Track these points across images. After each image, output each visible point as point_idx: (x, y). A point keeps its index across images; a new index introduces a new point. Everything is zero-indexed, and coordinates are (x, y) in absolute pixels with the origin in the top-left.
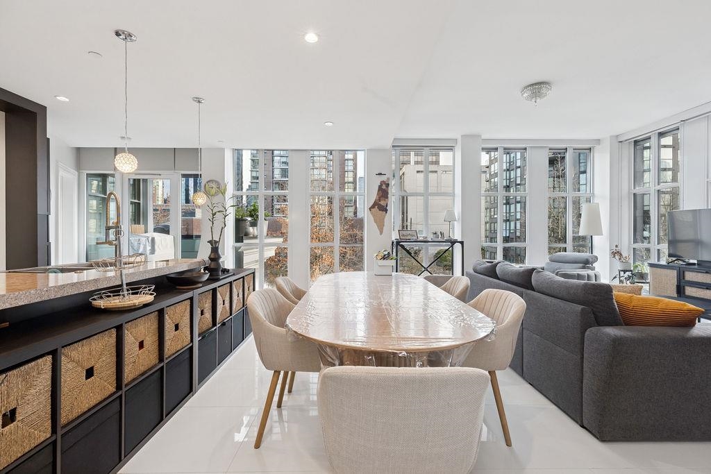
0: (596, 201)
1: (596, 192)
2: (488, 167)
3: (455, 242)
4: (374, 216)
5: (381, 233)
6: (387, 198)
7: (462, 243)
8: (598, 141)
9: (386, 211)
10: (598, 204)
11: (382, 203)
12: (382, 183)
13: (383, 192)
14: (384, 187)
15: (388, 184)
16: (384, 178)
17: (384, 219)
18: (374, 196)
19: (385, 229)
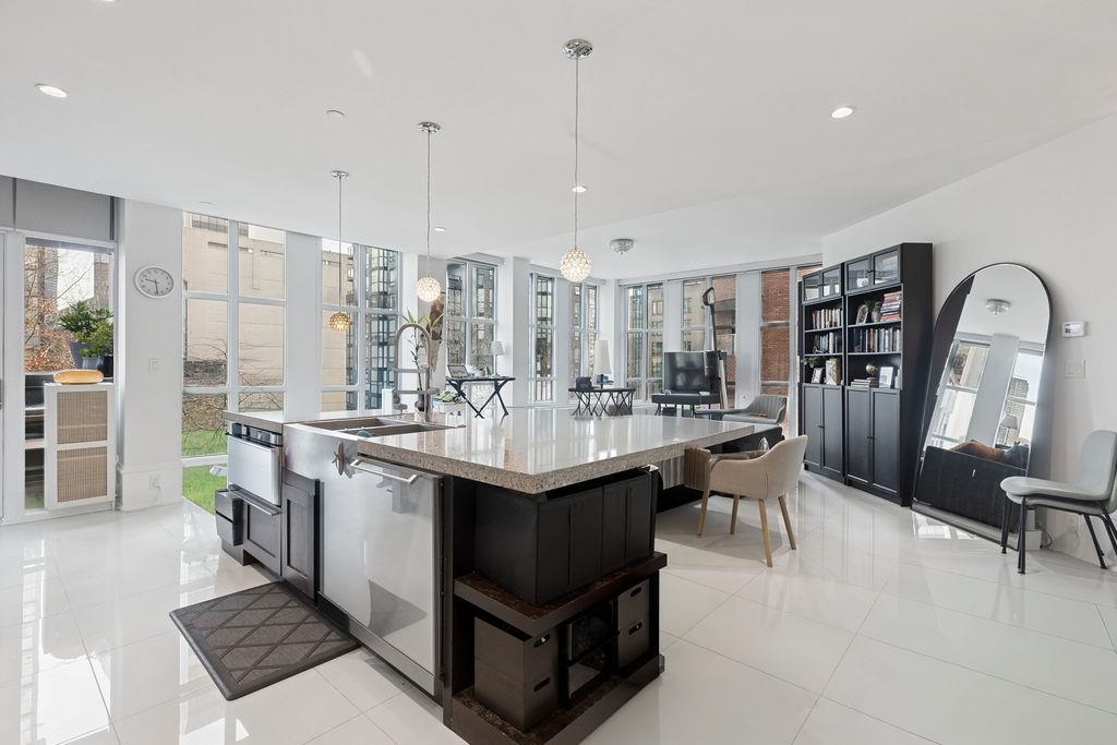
1: (601, 330)
4: (425, 346)
6: (442, 322)
9: (440, 340)
11: (436, 329)
12: (436, 303)
13: (437, 313)
14: (438, 309)
15: (443, 305)
17: (436, 351)
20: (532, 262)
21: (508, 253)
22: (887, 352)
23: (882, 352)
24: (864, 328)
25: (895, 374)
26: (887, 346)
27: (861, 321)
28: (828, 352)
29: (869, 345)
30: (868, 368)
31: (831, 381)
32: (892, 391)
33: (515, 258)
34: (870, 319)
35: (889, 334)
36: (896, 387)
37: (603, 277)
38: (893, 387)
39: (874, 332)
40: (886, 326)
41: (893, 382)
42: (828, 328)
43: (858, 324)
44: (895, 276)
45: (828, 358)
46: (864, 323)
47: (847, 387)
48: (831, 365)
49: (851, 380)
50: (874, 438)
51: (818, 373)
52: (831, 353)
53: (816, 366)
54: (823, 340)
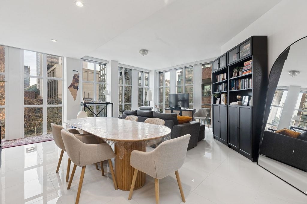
0: (150, 90)
1: (150, 87)
2: (100, 72)
3: (108, 104)
4: (71, 91)
5: (75, 99)
6: (78, 83)
7: (112, 104)
8: (151, 71)
9: (78, 89)
10: (151, 91)
11: (76, 85)
12: (75, 75)
13: (76, 79)
14: (76, 77)
15: (79, 76)
16: (76, 73)
17: (76, 93)
18: (71, 82)
19: (77, 98)
20: (119, 62)
21: (109, 59)
22: (246, 89)
23: (243, 89)
24: (235, 79)
25: (249, 99)
26: (246, 86)
27: (234, 76)
28: (222, 91)
29: (238, 87)
30: (238, 97)
31: (223, 103)
32: (248, 107)
33: (112, 60)
34: (238, 75)
35: (247, 81)
36: (250, 105)
37: (149, 69)
38: (248, 105)
39: (240, 81)
40: (245, 77)
41: (248, 103)
42: (222, 81)
43: (233, 78)
44: (249, 53)
45: (222, 93)
46: (236, 77)
47: (229, 106)
48: (223, 96)
49: (230, 102)
50: (240, 128)
51: (218, 100)
52: (223, 91)
53: (217, 97)
54: (220, 86)
